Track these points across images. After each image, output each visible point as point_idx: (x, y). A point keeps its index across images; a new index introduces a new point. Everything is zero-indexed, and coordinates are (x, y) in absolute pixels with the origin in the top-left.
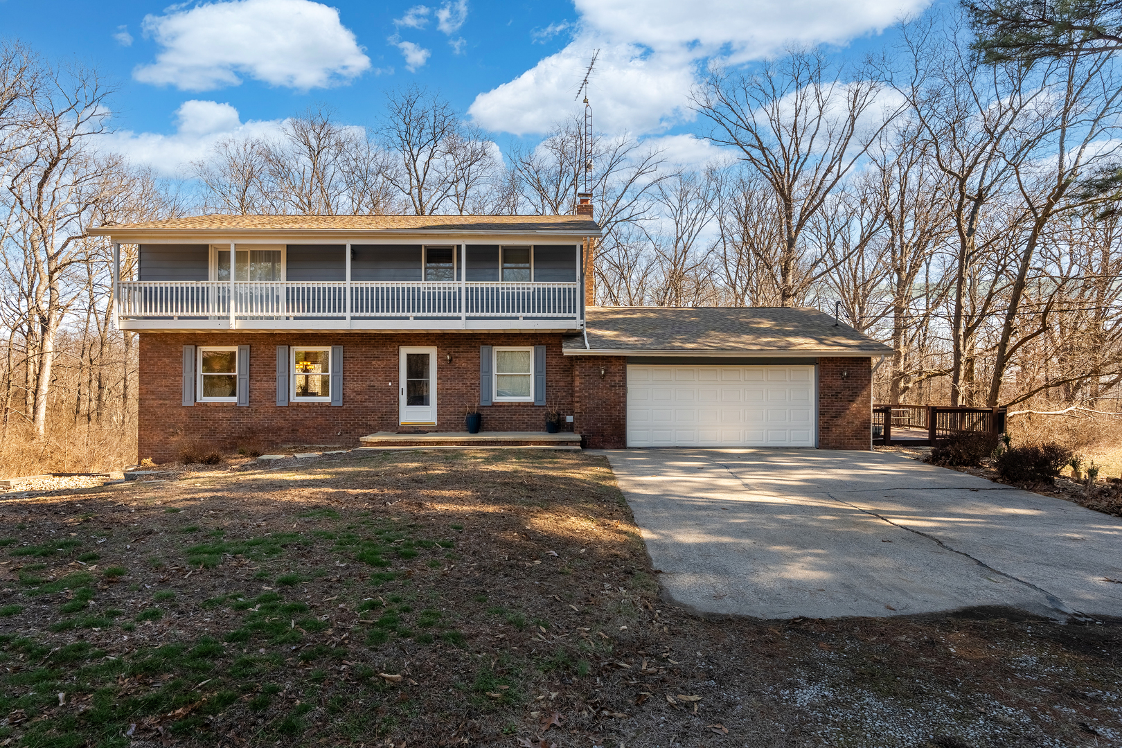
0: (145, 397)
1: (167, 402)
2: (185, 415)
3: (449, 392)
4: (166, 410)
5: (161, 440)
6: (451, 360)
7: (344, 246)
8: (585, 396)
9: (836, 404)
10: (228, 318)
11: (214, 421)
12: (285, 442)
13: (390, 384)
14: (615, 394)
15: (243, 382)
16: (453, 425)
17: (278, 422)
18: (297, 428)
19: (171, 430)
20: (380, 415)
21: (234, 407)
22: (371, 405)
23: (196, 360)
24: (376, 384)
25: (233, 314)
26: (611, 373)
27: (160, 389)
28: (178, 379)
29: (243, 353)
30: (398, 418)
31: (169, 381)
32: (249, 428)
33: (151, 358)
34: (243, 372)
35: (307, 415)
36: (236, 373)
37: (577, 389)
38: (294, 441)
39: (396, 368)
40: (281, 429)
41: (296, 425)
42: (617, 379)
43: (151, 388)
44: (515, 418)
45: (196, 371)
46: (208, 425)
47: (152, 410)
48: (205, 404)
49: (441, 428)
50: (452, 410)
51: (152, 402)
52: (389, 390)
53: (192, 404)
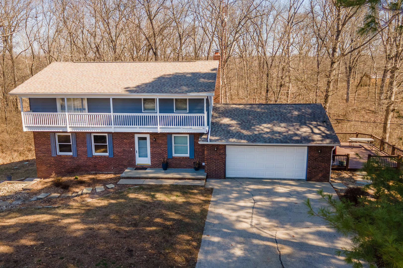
0: (38, 152)
1: (46, 155)
2: (53, 160)
3: (155, 152)
4: (46, 158)
5: (45, 169)
6: (155, 140)
7: (110, 99)
8: (209, 158)
9: (315, 163)
10: (66, 127)
11: (65, 162)
12: (92, 170)
13: (131, 149)
14: (221, 157)
15: (74, 147)
16: (157, 166)
17: (89, 163)
18: (96, 165)
19: (49, 165)
20: (128, 161)
21: (71, 157)
22: (124, 157)
23: (55, 139)
24: (126, 149)
25: (68, 126)
26: (219, 149)
27: (43, 150)
28: (49, 146)
29: (73, 136)
30: (135, 162)
31: (46, 147)
32: (78, 165)
33: (38, 138)
34: (74, 144)
35: (100, 161)
36: (71, 144)
37: (206, 155)
38: (96, 170)
39: (134, 143)
40: (90, 166)
41: (96, 164)
42: (222, 151)
43: (39, 149)
44: (182, 163)
45: (56, 143)
46: (62, 164)
47: (40, 158)
48: (60, 156)
49: (152, 167)
50: (156, 159)
51: (40, 155)
52: (131, 151)
53: (55, 156)
